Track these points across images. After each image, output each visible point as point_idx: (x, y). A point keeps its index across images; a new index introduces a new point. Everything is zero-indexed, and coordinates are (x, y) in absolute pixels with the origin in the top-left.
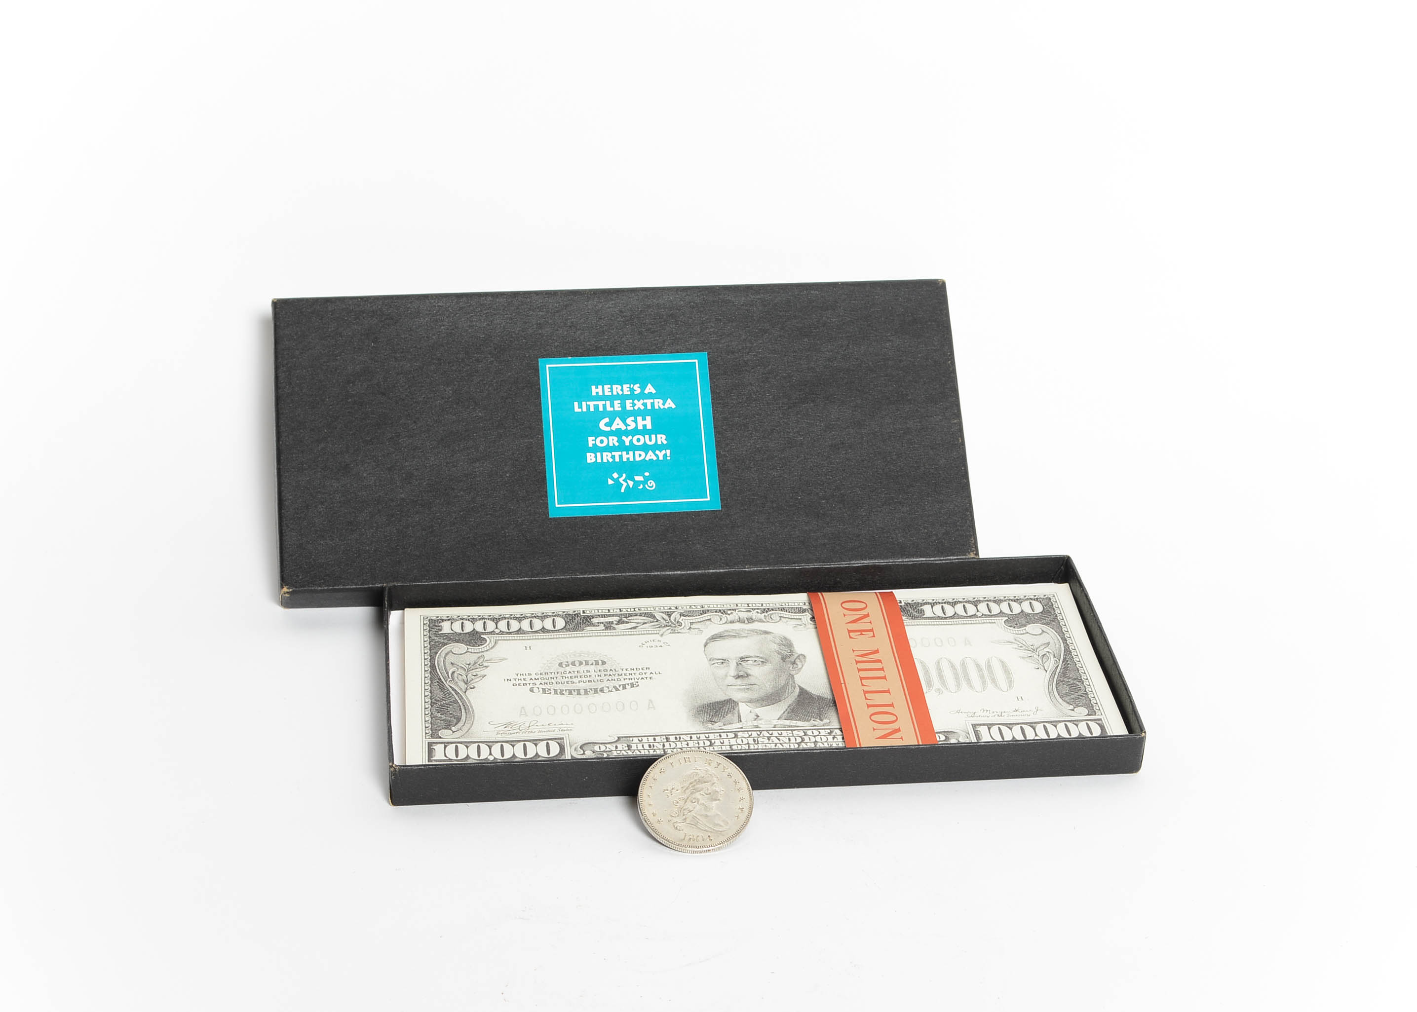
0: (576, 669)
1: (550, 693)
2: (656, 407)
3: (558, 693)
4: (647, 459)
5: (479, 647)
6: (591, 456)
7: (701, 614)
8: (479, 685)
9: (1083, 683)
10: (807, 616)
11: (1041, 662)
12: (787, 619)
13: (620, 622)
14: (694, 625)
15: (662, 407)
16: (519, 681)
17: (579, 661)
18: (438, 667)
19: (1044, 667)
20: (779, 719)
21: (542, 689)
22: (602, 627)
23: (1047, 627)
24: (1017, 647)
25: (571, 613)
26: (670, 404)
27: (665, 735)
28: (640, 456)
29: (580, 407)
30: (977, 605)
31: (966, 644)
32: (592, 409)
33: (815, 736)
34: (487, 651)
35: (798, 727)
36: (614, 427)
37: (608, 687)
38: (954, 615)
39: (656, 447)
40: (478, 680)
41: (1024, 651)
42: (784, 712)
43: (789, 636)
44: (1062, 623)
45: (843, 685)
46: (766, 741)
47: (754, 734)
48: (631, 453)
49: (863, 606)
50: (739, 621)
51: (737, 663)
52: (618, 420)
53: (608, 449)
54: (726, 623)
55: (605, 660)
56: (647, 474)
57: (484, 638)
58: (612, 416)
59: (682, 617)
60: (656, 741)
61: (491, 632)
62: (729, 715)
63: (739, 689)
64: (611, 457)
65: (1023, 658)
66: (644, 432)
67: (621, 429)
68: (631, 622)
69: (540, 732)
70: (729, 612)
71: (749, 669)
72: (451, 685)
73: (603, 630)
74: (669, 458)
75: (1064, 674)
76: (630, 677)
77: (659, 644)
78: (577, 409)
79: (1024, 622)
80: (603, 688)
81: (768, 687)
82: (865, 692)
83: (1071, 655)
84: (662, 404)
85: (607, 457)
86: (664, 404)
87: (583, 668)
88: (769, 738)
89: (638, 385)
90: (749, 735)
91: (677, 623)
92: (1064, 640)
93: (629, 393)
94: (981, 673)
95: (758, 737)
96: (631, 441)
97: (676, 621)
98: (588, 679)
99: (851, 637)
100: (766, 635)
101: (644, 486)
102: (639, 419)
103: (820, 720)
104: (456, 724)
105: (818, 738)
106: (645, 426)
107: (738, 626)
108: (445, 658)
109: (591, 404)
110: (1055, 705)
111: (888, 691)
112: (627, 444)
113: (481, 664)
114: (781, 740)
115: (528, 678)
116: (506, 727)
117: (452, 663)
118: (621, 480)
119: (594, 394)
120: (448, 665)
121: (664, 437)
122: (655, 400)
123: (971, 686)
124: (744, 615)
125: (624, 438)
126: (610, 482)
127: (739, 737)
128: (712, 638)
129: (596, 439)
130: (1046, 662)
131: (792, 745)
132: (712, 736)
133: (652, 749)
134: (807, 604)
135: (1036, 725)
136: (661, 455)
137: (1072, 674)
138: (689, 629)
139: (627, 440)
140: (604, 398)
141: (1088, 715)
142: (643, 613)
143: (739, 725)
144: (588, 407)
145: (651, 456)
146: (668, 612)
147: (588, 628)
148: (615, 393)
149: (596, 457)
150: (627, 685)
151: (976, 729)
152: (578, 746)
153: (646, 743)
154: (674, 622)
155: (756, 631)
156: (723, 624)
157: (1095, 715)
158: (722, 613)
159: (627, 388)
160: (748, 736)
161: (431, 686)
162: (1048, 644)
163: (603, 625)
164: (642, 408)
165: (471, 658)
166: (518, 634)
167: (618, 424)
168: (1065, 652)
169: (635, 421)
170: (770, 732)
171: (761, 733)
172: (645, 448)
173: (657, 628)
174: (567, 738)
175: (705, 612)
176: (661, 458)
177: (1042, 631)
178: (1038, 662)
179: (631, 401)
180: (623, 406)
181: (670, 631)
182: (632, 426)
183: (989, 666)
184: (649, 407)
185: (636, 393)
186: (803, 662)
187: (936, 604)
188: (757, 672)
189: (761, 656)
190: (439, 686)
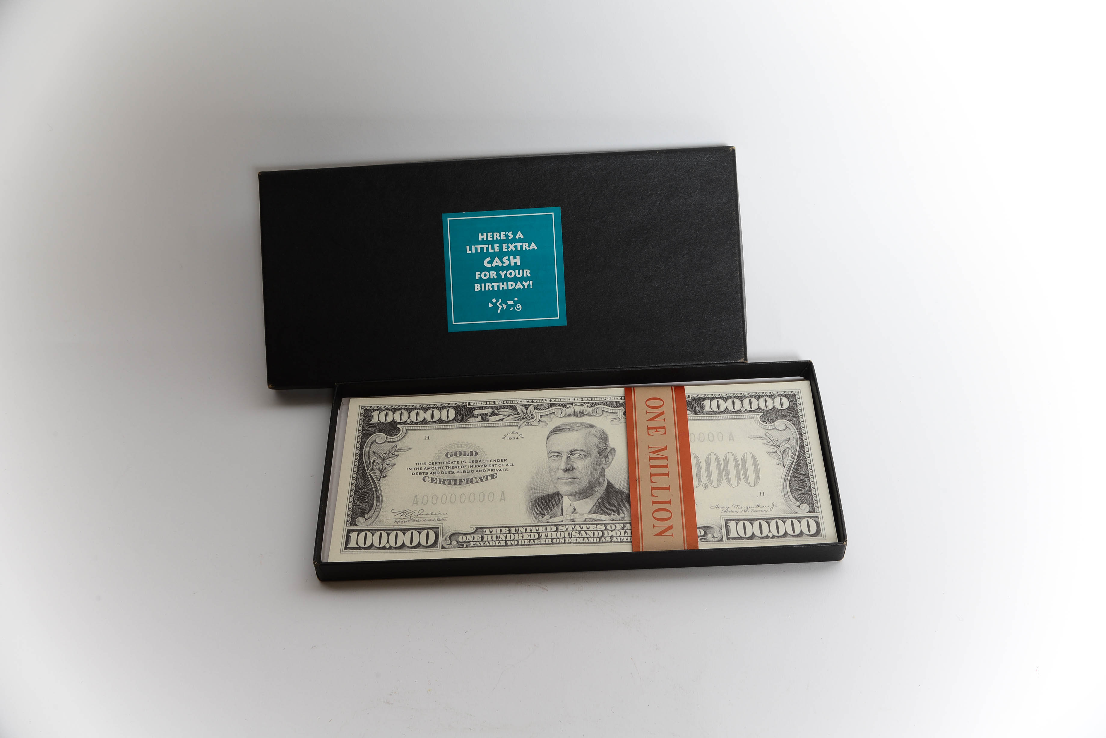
0: (456, 459)
1: (436, 483)
2: (524, 249)
3: (442, 482)
4: (516, 288)
5: (395, 437)
6: (477, 286)
7: (549, 407)
8: (391, 473)
9: (809, 480)
10: (621, 411)
11: (781, 458)
12: (607, 413)
13: (493, 414)
14: (542, 418)
15: (528, 249)
16: (417, 471)
17: (460, 451)
18: (365, 455)
19: (783, 463)
20: (589, 513)
21: (431, 478)
22: (479, 419)
23: (790, 423)
24: (766, 442)
25: (460, 404)
26: (533, 246)
27: (509, 527)
28: (512, 285)
29: (471, 249)
30: (743, 401)
31: (730, 439)
32: (479, 251)
33: (612, 531)
34: (399, 440)
35: (601, 520)
36: (494, 265)
37: (476, 478)
38: (725, 409)
39: (523, 279)
40: (389, 469)
41: (771, 447)
42: (594, 506)
43: (607, 431)
44: (801, 419)
45: (638, 481)
46: (577, 535)
47: (570, 528)
48: (505, 283)
49: (661, 403)
50: (574, 415)
51: (567, 456)
52: (497, 259)
53: (490, 281)
54: (565, 416)
55: (477, 451)
56: (516, 299)
57: (399, 428)
58: (493, 255)
59: (536, 411)
60: (502, 533)
61: (404, 422)
62: (555, 508)
63: (566, 482)
64: (491, 287)
65: (769, 453)
66: (515, 267)
67: (499, 265)
68: (500, 414)
69: (424, 521)
70: (568, 406)
71: (575, 462)
72: (370, 473)
73: (480, 422)
74: (531, 287)
75: (796, 470)
76: (493, 468)
77: (516, 436)
78: (468, 251)
79: (774, 418)
80: (472, 478)
81: (585, 481)
82: (653, 489)
83: (804, 450)
84: (528, 247)
85: (489, 286)
86: (529, 247)
87: (462, 458)
88: (580, 532)
89: (511, 232)
90: (567, 529)
91: (532, 416)
92: (801, 436)
93: (505, 238)
94: (737, 468)
95: (572, 531)
96: (506, 275)
97: (531, 413)
98: (464, 469)
99: (649, 434)
100: (591, 429)
101: (514, 308)
102: (512, 258)
103: (618, 514)
104: (369, 512)
105: (614, 533)
106: (515, 263)
107: (573, 419)
108: (370, 447)
109: (479, 247)
110: (787, 501)
111: (668, 488)
112: (503, 277)
113: (393, 453)
114: (588, 535)
115: (423, 467)
116: (402, 515)
117: (374, 452)
118: (498, 304)
119: (480, 239)
120: (371, 454)
121: (529, 271)
122: (523, 243)
123: (729, 481)
124: (578, 409)
125: (501, 272)
126: (491, 305)
127: (559, 530)
128: (554, 431)
129: (481, 273)
130: (785, 457)
131: (595, 539)
132: (540, 529)
133: (498, 541)
134: (623, 398)
135: (770, 521)
136: (526, 285)
137: (802, 471)
138: (538, 422)
139: (503, 274)
140: (487, 242)
141: (810, 512)
142: (509, 406)
143: (560, 518)
144: (476, 249)
145: (519, 285)
146: (526, 405)
147: (470, 420)
148: (495, 239)
149: (481, 287)
150: (489, 476)
151: (727, 524)
152: (447, 537)
153: (495, 534)
154: (529, 414)
155: (584, 424)
156: (562, 417)
157: (814, 512)
158: (563, 407)
159: (504, 234)
160: (565, 530)
161: (357, 474)
162: (789, 439)
163: (481, 417)
164: (514, 249)
165: (387, 447)
166: (422, 424)
167: (497, 262)
168: (800, 447)
169: (509, 260)
170: (581, 526)
171: (575, 527)
172: (515, 280)
173: (517, 420)
174: (442, 527)
175: (551, 406)
176: (526, 287)
177: (786, 426)
178: (780, 457)
179: (506, 245)
180: (501, 248)
181: (525, 424)
182: (507, 263)
183: (744, 461)
184: (519, 249)
185: (510, 238)
186: (613, 456)
187: (714, 399)
188: (581, 465)
189: (585, 449)
190: (363, 474)
